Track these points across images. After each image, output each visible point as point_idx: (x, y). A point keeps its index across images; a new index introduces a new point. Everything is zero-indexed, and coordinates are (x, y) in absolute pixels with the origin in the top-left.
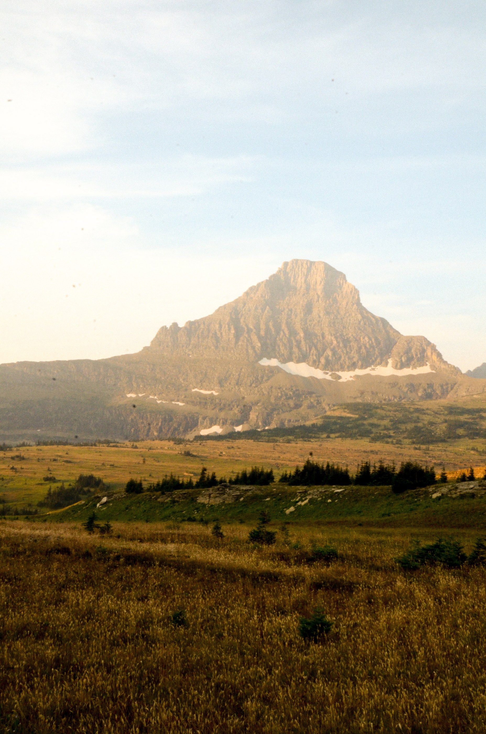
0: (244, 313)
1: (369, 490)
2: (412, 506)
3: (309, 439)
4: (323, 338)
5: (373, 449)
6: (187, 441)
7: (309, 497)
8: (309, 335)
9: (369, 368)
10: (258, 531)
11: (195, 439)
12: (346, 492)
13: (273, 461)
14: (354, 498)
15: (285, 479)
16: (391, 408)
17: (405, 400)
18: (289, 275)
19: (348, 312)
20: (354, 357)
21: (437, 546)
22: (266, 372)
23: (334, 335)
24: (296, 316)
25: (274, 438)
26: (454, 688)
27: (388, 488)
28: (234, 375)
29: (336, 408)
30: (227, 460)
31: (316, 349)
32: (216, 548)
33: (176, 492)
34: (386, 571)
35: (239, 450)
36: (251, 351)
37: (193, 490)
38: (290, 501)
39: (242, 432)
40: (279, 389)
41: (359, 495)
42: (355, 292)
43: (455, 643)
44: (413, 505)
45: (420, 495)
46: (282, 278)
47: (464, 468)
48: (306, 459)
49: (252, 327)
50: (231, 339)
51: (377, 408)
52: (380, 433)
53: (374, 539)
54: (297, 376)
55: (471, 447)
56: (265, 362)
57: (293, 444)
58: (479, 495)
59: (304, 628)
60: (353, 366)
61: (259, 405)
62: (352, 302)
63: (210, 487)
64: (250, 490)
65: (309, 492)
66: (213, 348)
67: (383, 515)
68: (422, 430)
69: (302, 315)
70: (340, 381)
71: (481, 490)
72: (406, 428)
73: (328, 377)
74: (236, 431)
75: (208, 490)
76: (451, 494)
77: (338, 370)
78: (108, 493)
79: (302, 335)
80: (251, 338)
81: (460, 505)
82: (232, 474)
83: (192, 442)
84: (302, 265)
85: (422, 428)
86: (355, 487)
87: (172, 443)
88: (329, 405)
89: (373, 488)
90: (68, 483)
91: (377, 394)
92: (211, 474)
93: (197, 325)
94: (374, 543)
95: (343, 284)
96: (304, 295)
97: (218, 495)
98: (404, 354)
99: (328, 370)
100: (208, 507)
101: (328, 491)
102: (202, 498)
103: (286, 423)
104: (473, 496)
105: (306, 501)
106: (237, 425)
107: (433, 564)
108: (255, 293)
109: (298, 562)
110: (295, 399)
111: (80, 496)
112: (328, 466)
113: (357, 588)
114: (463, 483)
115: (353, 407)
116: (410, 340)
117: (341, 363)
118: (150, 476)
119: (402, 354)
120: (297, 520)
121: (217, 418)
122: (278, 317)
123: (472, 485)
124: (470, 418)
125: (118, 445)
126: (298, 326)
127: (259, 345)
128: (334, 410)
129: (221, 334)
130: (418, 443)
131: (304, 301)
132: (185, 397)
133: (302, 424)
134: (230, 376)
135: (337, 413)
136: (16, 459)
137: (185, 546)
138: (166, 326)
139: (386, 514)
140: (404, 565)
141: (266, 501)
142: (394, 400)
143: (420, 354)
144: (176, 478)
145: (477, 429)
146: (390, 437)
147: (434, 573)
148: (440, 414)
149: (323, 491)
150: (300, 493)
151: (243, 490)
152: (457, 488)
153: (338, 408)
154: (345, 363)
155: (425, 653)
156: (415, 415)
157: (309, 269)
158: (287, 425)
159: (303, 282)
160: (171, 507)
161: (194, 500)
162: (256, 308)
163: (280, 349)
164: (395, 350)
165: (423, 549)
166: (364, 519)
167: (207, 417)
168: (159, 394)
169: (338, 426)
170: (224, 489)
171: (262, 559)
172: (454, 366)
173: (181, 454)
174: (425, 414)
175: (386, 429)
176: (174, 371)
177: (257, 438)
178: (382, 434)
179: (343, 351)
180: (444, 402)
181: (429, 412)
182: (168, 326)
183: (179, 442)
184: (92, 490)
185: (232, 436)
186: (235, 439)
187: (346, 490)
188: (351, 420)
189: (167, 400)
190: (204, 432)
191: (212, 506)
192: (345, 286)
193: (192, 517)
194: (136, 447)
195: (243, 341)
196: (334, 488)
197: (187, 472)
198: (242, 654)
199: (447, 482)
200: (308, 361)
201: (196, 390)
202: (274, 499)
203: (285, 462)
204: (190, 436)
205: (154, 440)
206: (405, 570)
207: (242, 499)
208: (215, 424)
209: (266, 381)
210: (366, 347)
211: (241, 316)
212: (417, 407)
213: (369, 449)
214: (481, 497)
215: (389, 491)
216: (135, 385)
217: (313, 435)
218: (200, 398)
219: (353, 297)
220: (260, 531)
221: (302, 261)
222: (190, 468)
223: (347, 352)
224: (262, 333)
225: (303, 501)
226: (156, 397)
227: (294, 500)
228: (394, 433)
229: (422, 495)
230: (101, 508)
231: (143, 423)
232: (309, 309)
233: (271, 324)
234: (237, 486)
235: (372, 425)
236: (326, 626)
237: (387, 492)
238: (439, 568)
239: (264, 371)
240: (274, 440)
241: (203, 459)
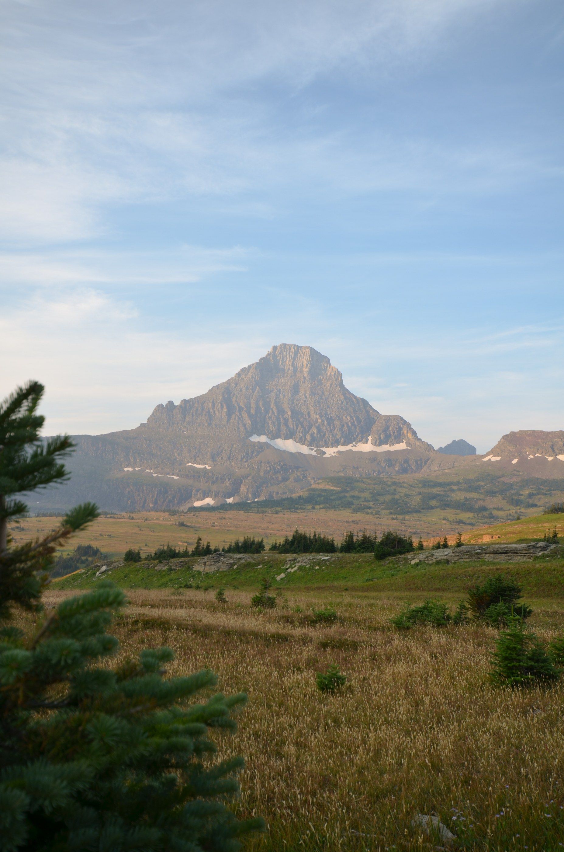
0: (235, 393)
1: (354, 557)
2: (393, 572)
3: (296, 511)
4: (309, 416)
5: (354, 519)
6: (181, 512)
7: (298, 565)
8: (296, 414)
9: (351, 445)
10: (260, 596)
11: (188, 511)
12: (333, 559)
13: (262, 531)
14: (340, 565)
15: (274, 548)
16: (370, 481)
17: (384, 474)
18: (278, 358)
19: (332, 393)
20: (337, 434)
21: (425, 608)
22: (256, 448)
23: (319, 414)
24: (284, 396)
25: (263, 509)
26: (460, 730)
27: (371, 555)
28: (225, 450)
29: (320, 481)
30: (219, 530)
31: (303, 426)
32: (223, 612)
33: (172, 560)
34: (383, 631)
35: (230, 521)
36: (242, 428)
37: (189, 558)
38: (280, 568)
39: (233, 503)
40: (268, 463)
41: (344, 562)
42: (338, 374)
43: (455, 692)
44: (393, 570)
45: (400, 562)
46: (272, 361)
47: (437, 536)
48: (294, 529)
49: (243, 406)
50: (223, 417)
51: (358, 481)
52: (361, 505)
53: (364, 602)
54: (284, 452)
55: (442, 517)
56: (255, 439)
57: (281, 515)
58: (453, 561)
59: (321, 682)
60: (336, 443)
61: (249, 478)
62: (335, 384)
63: (205, 555)
64: (243, 558)
65: (298, 560)
66: (206, 425)
67: (367, 580)
68: (399, 501)
69: (290, 395)
70: (325, 456)
71: (455, 556)
72: (384, 500)
73: (313, 453)
74: (228, 502)
75: (204, 558)
76: (428, 560)
77: (323, 447)
78: (108, 562)
79: (289, 413)
80: (242, 416)
81: (436, 570)
82: (224, 543)
83: (186, 513)
84: (290, 349)
85: (399, 500)
86: (340, 555)
87: (166, 514)
88: (314, 478)
89: (357, 555)
90: (66, 553)
91: (358, 468)
92: (205, 544)
93: (191, 403)
94: (366, 606)
95: (327, 368)
96: (291, 376)
97: (213, 563)
98: (383, 432)
99: (313, 446)
100: (203, 574)
101: (316, 559)
102: (197, 566)
103: (274, 495)
104: (447, 562)
105: (296, 568)
106: (229, 498)
107: (423, 624)
108: (246, 375)
109: (302, 624)
110: (283, 473)
111: (78, 565)
112: (315, 535)
113: (361, 646)
114: (439, 550)
115: (336, 481)
116: (388, 419)
117: (325, 440)
118: (146, 545)
119: (380, 432)
120: (288, 586)
121: (210, 491)
122: (268, 397)
123: (447, 551)
124: (442, 491)
125: (115, 516)
126: (286, 406)
127: (250, 422)
128: (318, 483)
129: (214, 412)
130: (395, 514)
131: (291, 382)
132: (180, 471)
133: (289, 497)
134: (222, 451)
135: (321, 487)
136: (16, 530)
137: (194, 611)
138: (162, 404)
139: (370, 580)
140: (398, 625)
141: (258, 569)
142: (373, 474)
143: (397, 432)
144: (173, 548)
145: (448, 501)
146: (370, 508)
147: (426, 632)
148: (415, 487)
149: (312, 558)
150: (289, 560)
151: (236, 558)
152: (433, 555)
153: (322, 482)
154: (329, 439)
155: (431, 702)
156: (393, 487)
157: (296, 353)
158: (275, 497)
159: (291, 365)
160: (168, 574)
161: (189, 568)
162: (247, 388)
163: (269, 427)
164: (374, 428)
165: (413, 611)
166: (349, 584)
167: (200, 489)
168: (155, 469)
169: (322, 498)
170: (218, 557)
171: (269, 621)
172: (427, 443)
173: (176, 524)
174: (401, 487)
175: (366, 500)
176: (170, 446)
177: (247, 510)
178: (362, 506)
179: (327, 429)
180: (418, 476)
181: (405, 485)
182: (164, 405)
183: (174, 513)
184: (90, 559)
185: (223, 507)
186: (227, 510)
187: (332, 557)
188: (334, 492)
189: (162, 474)
190: (197, 504)
191: (207, 573)
192: (329, 369)
193: (188, 584)
194: (133, 518)
195: (235, 419)
196: (321, 555)
197: (181, 542)
198: (270, 706)
199: (424, 550)
200: (295, 437)
201: (190, 464)
202: (266, 567)
203: (273, 532)
204: (184, 508)
205: (149, 512)
206: (400, 630)
207: (235, 567)
208: (207, 497)
209: (255, 456)
210: (348, 426)
211: (233, 396)
212: (394, 480)
213: (350, 519)
214: (455, 563)
215: (372, 558)
216: (132, 460)
217: (300, 507)
218: (194, 472)
219: (337, 380)
220: (262, 597)
221: (290, 346)
222: (183, 538)
223: (331, 430)
224: (253, 412)
225: (292, 568)
226: (152, 471)
227: (285, 567)
228: (373, 504)
229: (402, 561)
230: (100, 576)
231: (139, 495)
232: (296, 389)
233: (261, 404)
234: (231, 555)
235: (353, 497)
236: (340, 680)
237: (370, 559)
238: (429, 628)
239: (255, 446)
240: (263, 511)
241: (196, 529)
